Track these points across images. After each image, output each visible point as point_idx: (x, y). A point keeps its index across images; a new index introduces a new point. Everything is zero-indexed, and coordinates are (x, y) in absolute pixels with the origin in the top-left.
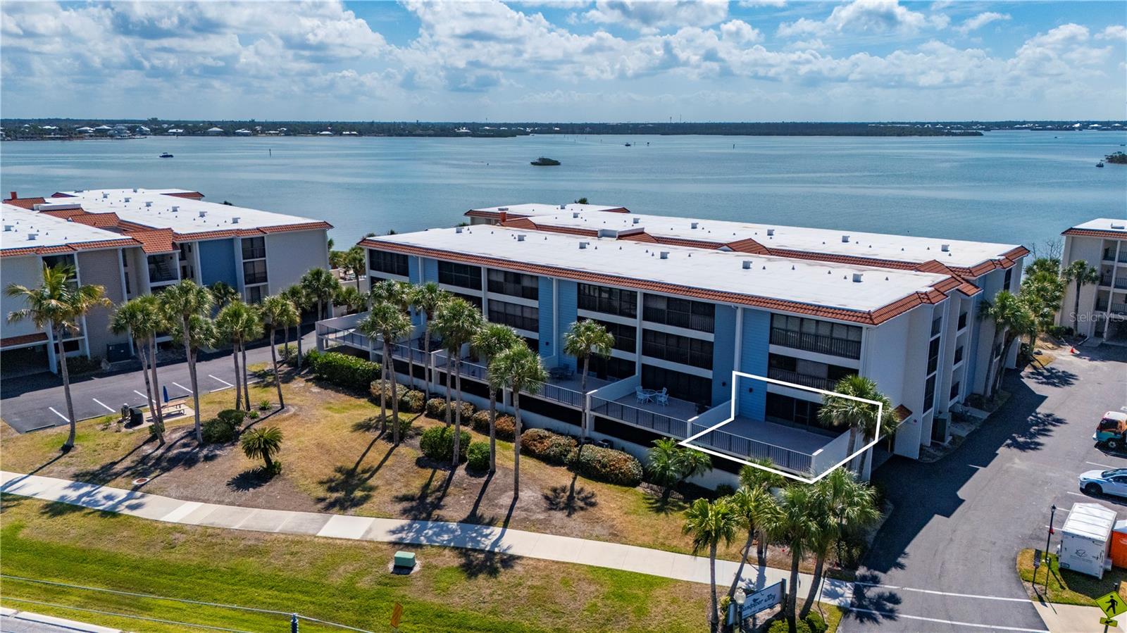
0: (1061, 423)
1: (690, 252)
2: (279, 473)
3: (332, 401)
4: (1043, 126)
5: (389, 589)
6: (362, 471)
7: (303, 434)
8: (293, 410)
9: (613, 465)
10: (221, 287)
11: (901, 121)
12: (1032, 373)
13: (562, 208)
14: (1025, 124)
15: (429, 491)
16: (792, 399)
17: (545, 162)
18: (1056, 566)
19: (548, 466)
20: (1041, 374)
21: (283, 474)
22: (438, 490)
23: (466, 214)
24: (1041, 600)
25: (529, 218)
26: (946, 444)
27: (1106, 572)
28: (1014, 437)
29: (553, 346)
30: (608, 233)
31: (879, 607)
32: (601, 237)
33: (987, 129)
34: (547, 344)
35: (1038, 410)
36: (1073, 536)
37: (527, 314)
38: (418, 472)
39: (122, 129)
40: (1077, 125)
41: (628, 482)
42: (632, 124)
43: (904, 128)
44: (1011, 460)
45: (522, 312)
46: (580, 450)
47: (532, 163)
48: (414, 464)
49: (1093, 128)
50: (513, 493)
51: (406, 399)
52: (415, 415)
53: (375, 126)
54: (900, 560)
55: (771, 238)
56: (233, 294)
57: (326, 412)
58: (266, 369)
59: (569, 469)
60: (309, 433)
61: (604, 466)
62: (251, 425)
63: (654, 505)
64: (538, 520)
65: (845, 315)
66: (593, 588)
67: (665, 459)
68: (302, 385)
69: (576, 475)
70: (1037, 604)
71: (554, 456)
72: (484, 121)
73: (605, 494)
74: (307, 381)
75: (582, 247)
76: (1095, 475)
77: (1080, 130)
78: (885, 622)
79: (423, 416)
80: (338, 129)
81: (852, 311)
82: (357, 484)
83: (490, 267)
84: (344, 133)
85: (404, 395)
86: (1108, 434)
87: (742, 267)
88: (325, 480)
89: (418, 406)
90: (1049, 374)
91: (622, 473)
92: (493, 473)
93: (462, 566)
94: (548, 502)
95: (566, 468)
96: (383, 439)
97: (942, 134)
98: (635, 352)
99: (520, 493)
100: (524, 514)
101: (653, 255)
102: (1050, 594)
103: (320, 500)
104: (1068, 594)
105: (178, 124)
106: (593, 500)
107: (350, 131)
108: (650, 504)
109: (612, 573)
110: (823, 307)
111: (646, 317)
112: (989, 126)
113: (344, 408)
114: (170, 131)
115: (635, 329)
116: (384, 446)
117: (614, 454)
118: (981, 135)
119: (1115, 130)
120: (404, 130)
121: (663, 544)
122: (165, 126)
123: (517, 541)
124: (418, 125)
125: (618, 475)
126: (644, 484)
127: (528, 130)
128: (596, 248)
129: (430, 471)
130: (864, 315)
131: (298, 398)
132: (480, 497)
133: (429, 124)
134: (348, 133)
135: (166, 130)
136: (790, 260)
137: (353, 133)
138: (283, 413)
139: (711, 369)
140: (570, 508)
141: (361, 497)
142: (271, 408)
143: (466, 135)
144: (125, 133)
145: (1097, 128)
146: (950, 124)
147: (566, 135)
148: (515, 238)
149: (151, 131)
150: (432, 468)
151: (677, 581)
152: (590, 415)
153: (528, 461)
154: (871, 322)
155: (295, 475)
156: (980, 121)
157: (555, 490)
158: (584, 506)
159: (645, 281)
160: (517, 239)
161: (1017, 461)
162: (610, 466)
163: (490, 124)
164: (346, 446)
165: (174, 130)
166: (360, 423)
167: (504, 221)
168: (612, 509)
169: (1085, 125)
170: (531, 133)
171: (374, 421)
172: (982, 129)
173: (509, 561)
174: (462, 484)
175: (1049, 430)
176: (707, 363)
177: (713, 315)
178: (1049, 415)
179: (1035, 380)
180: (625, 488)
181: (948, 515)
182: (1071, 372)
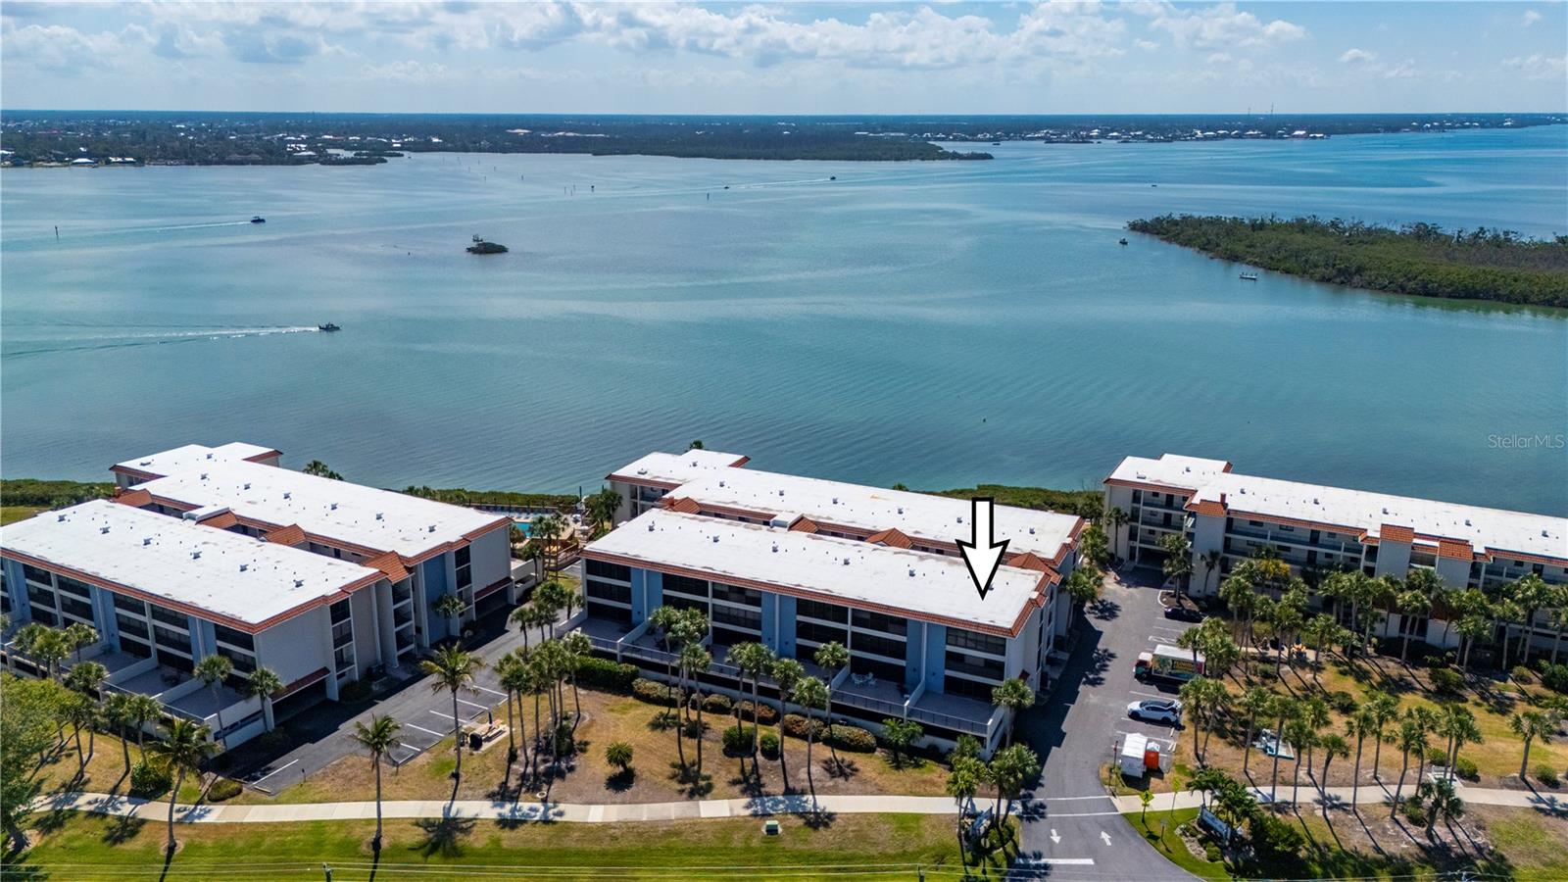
0: (1113, 658)
2: (635, 777)
3: (606, 702)
5: (773, 845)
6: (691, 765)
7: (618, 738)
8: (587, 717)
9: (856, 740)
12: (1090, 607)
15: (748, 775)
17: (486, 248)
18: (1120, 772)
20: (1096, 608)
21: (642, 775)
22: (752, 773)
24: (1114, 795)
26: (1048, 688)
27: (1144, 773)
28: (1087, 675)
29: (775, 642)
31: (1037, 813)
32: (773, 527)
34: (769, 639)
35: (1099, 646)
36: (1127, 757)
37: (750, 617)
38: (730, 761)
41: (868, 750)
44: (1087, 695)
45: (746, 615)
46: (829, 730)
47: (468, 249)
48: (722, 755)
50: (804, 769)
51: (667, 695)
52: (684, 709)
54: (1041, 781)
55: (904, 519)
59: (827, 744)
60: (620, 737)
61: (852, 740)
63: (892, 765)
64: (830, 787)
65: (996, 630)
66: (887, 826)
67: (897, 734)
69: (834, 749)
70: (1112, 798)
71: (812, 736)
73: (858, 760)
75: (775, 549)
76: (1135, 706)
78: (1041, 820)
80: (99, 152)
81: (999, 627)
82: (695, 775)
83: (716, 581)
84: (113, 160)
85: (669, 693)
86: (1141, 669)
87: (909, 574)
88: (671, 775)
90: (1102, 607)
91: (864, 744)
92: (783, 756)
93: (805, 824)
94: (829, 772)
95: (823, 742)
96: (684, 736)
98: (846, 647)
100: (820, 784)
101: (836, 559)
102: (1118, 791)
103: (682, 791)
104: (1127, 789)
106: (854, 766)
107: (122, 155)
108: (889, 764)
109: (894, 816)
111: (854, 624)
113: (623, 709)
115: (846, 631)
116: (689, 742)
117: (854, 730)
121: (911, 792)
123: (827, 803)
125: (862, 745)
126: (880, 750)
129: (738, 758)
130: (1009, 629)
132: (785, 776)
134: (119, 159)
137: (128, 159)
138: (583, 720)
139: (905, 660)
140: (842, 774)
141: (706, 786)
142: (571, 716)
148: (708, 537)
150: (738, 756)
151: (930, 815)
154: (1012, 635)
155: (647, 774)
157: (827, 762)
158: (850, 771)
160: (711, 540)
161: (1091, 696)
162: (854, 741)
164: (662, 745)
166: (652, 722)
168: (870, 772)
171: (662, 720)
173: (831, 816)
174: (767, 767)
175: (1107, 666)
176: (903, 657)
177: (906, 626)
178: (1105, 651)
179: (1093, 615)
180: (870, 755)
181: (1059, 745)
182: (1116, 603)
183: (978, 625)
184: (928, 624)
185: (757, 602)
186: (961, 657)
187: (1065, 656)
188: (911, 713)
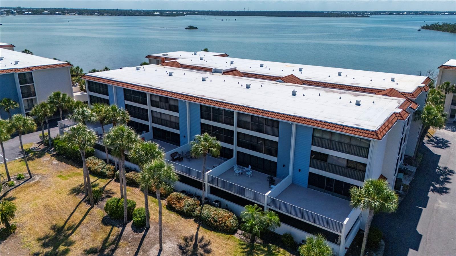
0: (453, 173)
1: (262, 83)
2: (14, 232)
3: (63, 170)
4: (392, 13)
6: (68, 228)
7: (39, 197)
8: (37, 178)
9: (221, 221)
10: (6, 101)
11: (337, 11)
12: (428, 140)
13: (195, 54)
14: (385, 13)
15: (107, 244)
16: (324, 177)
17: (191, 28)
19: (183, 219)
20: (432, 141)
21: (17, 233)
22: (113, 243)
23: (146, 57)
25: (177, 60)
26: (401, 191)
28: (433, 184)
29: (187, 138)
30: (217, 71)
32: (214, 73)
33: (371, 15)
34: (184, 137)
35: (439, 165)
37: (173, 120)
38: (102, 229)
39: (3, 12)
40: (405, 13)
41: (230, 231)
42: (229, 11)
43: (338, 14)
44: (437, 201)
45: (170, 118)
46: (202, 209)
47: (186, 28)
48: (101, 222)
49: (411, 14)
50: (159, 245)
51: (104, 170)
52: (108, 180)
53: (118, 11)
55: (301, 73)
56: (14, 105)
57: (58, 179)
58: (31, 148)
59: (195, 221)
60: (42, 196)
61: (216, 221)
62: (8, 191)
63: (246, 250)
65: (360, 132)
67: (252, 220)
68: (48, 159)
69: (199, 226)
71: (187, 212)
72: (166, 9)
73: (216, 242)
74: (52, 156)
75: (204, 80)
77: (407, 15)
79: (113, 180)
80: (101, 12)
81: (364, 130)
82: (62, 239)
83: (151, 93)
84: (104, 14)
85: (103, 168)
87: (291, 94)
88: (42, 237)
89: (111, 174)
90: (437, 141)
91: (226, 226)
92: (148, 229)
94: (181, 251)
95: (193, 219)
96: (85, 202)
97: (354, 17)
98: (233, 145)
99: (164, 245)
101: (242, 86)
103: (36, 255)
105: (29, 10)
106: (209, 247)
107: (107, 13)
108: (243, 249)
110: (346, 126)
111: (239, 126)
112: (372, 13)
113: (68, 176)
114: (26, 12)
115: (233, 132)
116: (85, 207)
117: (222, 212)
118: (369, 17)
119: (420, 15)
120: (131, 13)
122: (24, 10)
124: (137, 11)
125: (224, 227)
126: (239, 232)
127: (185, 13)
128: (211, 81)
129: (110, 227)
130: (373, 133)
131: (43, 169)
132: (138, 249)
133: (142, 10)
135: (24, 12)
136: (315, 88)
138: (31, 181)
139: (277, 157)
141: (63, 251)
142: (23, 178)
143: (158, 15)
144: (5, 13)
145: (413, 14)
146: (356, 12)
147: (201, 16)
148: (167, 74)
149: (17, 12)
150: (111, 225)
152: (208, 185)
153: (171, 215)
154: (377, 138)
155: (25, 232)
156: (368, 11)
157: (186, 239)
158: (203, 253)
159: (238, 105)
160: (168, 75)
161: (440, 202)
162: (219, 221)
163: (169, 10)
164: (62, 207)
165: (28, 12)
166: (75, 188)
167: (163, 62)
169: (408, 13)
170: (186, 14)
171: (83, 187)
172: (369, 14)
174: (129, 238)
175: (449, 179)
176: (275, 154)
177: (278, 127)
178: (445, 168)
179: (431, 145)
180: (228, 236)
181: (416, 249)
182: (446, 139)
183: (343, 127)
184: (297, 125)
185: (175, 109)
186: (324, 157)
187: (413, 169)
188: (271, 202)
